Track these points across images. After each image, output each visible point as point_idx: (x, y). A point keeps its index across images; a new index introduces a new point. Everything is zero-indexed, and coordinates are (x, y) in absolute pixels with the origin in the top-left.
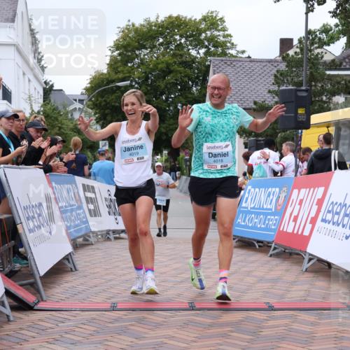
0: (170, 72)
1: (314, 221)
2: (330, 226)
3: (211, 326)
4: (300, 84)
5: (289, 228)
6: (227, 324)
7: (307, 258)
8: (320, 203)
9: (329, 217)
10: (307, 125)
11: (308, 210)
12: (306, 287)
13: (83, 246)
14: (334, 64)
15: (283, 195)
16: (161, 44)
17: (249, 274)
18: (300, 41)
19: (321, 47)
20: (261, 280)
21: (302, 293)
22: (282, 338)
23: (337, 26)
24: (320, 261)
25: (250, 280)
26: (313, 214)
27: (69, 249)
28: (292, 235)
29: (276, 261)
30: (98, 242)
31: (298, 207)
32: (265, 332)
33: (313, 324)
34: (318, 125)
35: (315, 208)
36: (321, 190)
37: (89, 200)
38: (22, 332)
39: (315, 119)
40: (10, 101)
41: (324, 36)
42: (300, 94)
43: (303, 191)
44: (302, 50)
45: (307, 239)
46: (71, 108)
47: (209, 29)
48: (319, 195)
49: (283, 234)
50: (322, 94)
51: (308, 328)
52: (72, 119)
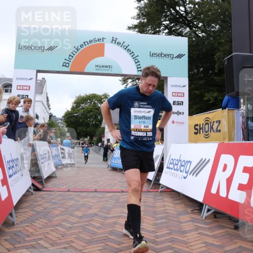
0: (92, 111)
3: (102, 198)
6: (107, 197)
13: (59, 169)
16: (89, 102)
17: (115, 180)
20: (120, 182)
25: (116, 182)
27: (54, 169)
30: (64, 168)
32: (121, 200)
37: (62, 153)
38: (37, 198)
40: (38, 119)
46: (58, 122)
52: (58, 126)
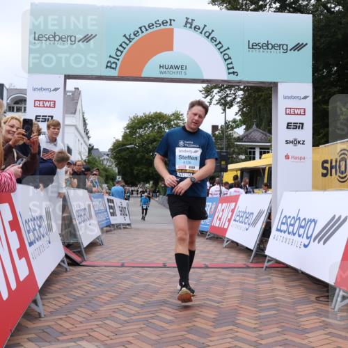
0: (155, 141)
1: (229, 221)
2: (238, 223)
4: (222, 149)
5: (217, 224)
7: (226, 240)
8: (233, 211)
9: (238, 218)
10: (226, 170)
11: (227, 214)
12: (225, 256)
14: (239, 139)
15: (213, 207)
16: (151, 127)
18: (221, 127)
19: (232, 130)
21: (224, 259)
22: (213, 283)
23: (240, 120)
24: (233, 242)
26: (229, 217)
27: (99, 233)
28: (218, 228)
29: (209, 242)
30: (114, 230)
31: (221, 213)
32: (204, 280)
33: (229, 275)
34: (232, 170)
35: (230, 214)
36: (234, 204)
37: (110, 207)
38: (74, 277)
39: (230, 167)
40: (71, 154)
41: (234, 125)
42: (222, 154)
43: (224, 204)
44: (222, 131)
45: (226, 230)
46: (103, 158)
47: (176, 120)
48: (233, 207)
49: (213, 227)
50: (233, 154)
51: (226, 278)
52: (103, 164)
